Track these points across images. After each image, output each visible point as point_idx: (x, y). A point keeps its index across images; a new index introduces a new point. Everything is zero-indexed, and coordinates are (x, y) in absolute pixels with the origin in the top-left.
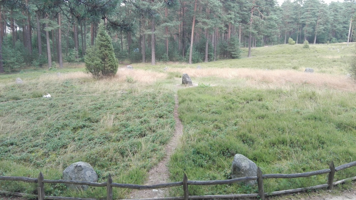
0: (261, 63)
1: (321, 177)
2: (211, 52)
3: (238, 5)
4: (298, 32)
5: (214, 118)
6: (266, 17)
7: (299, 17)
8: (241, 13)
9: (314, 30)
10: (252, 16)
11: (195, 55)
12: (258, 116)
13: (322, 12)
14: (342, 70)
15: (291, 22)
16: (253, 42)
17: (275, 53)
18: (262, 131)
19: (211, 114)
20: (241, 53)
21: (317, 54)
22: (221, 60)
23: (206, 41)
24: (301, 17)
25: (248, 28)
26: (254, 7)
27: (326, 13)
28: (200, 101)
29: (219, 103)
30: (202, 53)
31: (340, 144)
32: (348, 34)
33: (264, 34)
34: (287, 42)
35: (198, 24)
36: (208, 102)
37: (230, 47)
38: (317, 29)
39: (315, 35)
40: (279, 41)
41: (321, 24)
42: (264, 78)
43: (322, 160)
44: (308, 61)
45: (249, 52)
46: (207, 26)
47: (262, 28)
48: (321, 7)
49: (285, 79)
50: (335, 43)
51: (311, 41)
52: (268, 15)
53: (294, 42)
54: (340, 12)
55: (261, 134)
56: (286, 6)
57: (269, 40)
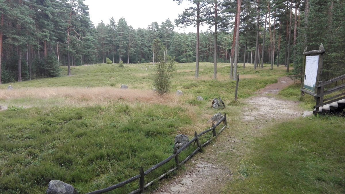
0: (81, 81)
1: (134, 183)
2: (25, 70)
3: (53, 24)
4: (114, 53)
5: (27, 144)
6: (83, 37)
7: (113, 40)
8: (57, 31)
9: (127, 52)
10: (68, 35)
11: (5, 74)
12: (77, 135)
13: (132, 36)
14: (149, 85)
15: (106, 44)
16: (73, 61)
17: (94, 71)
18: (80, 150)
19: (24, 139)
20: (60, 72)
21: (131, 72)
22: (38, 79)
23: (18, 59)
24: (115, 40)
25: (65, 47)
26: (69, 27)
27: (135, 38)
28: (10, 127)
29: (34, 126)
30: (13, 72)
31: (149, 149)
32: (153, 55)
33: (82, 53)
34: (105, 62)
35: (6, 40)
36: (20, 127)
37: (47, 65)
38: (129, 52)
39: (128, 56)
40: (98, 60)
41: (132, 47)
42: (83, 96)
43: (135, 167)
44: (123, 78)
45: (69, 70)
46: (18, 42)
47: (80, 48)
48: (131, 32)
49: (103, 96)
50: (144, 63)
51: (125, 62)
52: (84, 36)
53: (111, 61)
54: (146, 37)
55: (80, 153)
56: (101, 29)
57: (88, 59)
